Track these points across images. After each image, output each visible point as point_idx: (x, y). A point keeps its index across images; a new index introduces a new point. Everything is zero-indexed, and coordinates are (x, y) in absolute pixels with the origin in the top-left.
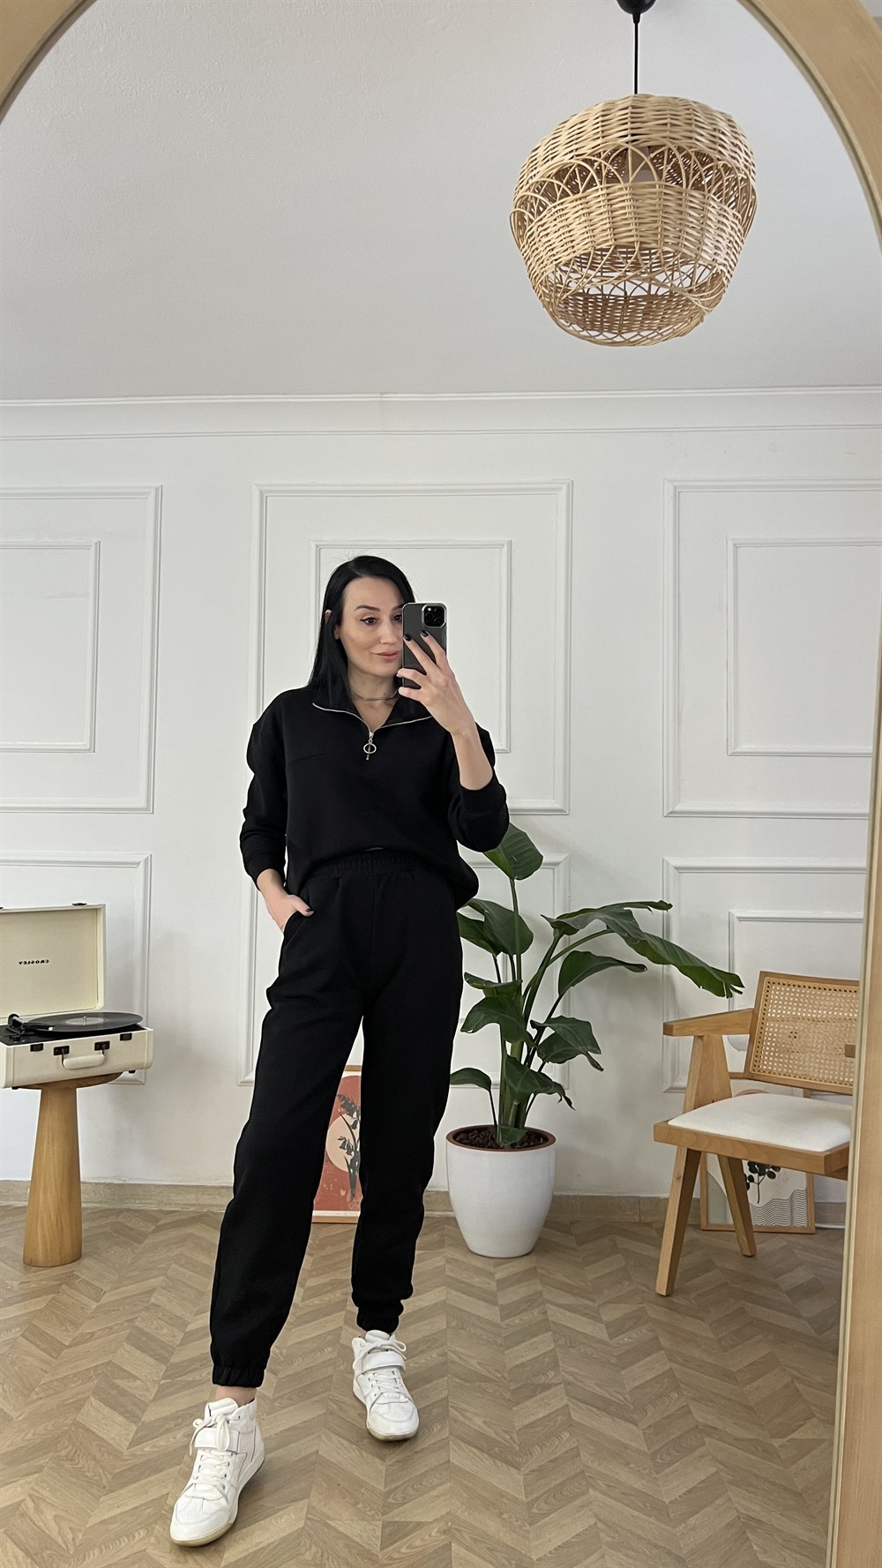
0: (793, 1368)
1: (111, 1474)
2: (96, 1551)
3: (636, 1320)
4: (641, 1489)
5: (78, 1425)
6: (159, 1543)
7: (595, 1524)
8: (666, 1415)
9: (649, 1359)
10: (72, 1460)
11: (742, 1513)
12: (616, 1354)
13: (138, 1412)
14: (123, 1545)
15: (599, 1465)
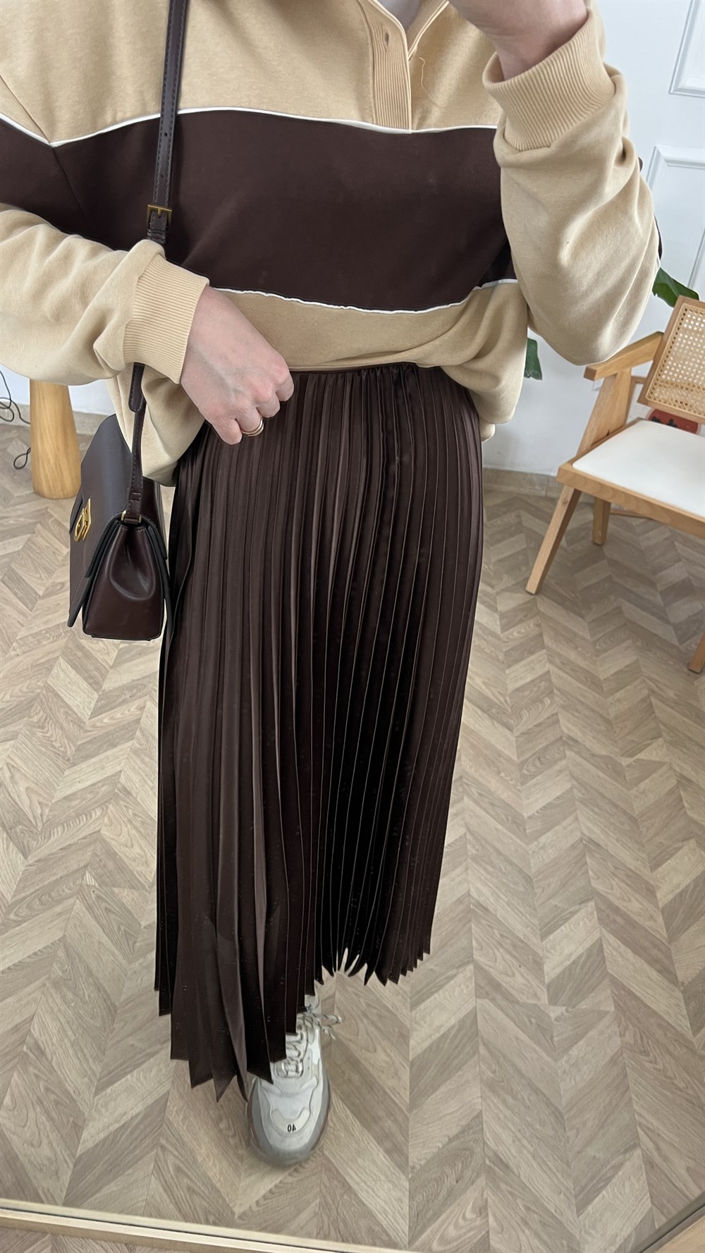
0: (651, 679)
1: (74, 745)
2: (60, 829)
3: (527, 611)
4: (506, 801)
5: (48, 688)
6: (110, 826)
7: (465, 834)
8: (536, 723)
9: (532, 658)
10: (43, 727)
11: (585, 835)
12: (504, 650)
13: (100, 679)
14: (81, 825)
15: (475, 771)
